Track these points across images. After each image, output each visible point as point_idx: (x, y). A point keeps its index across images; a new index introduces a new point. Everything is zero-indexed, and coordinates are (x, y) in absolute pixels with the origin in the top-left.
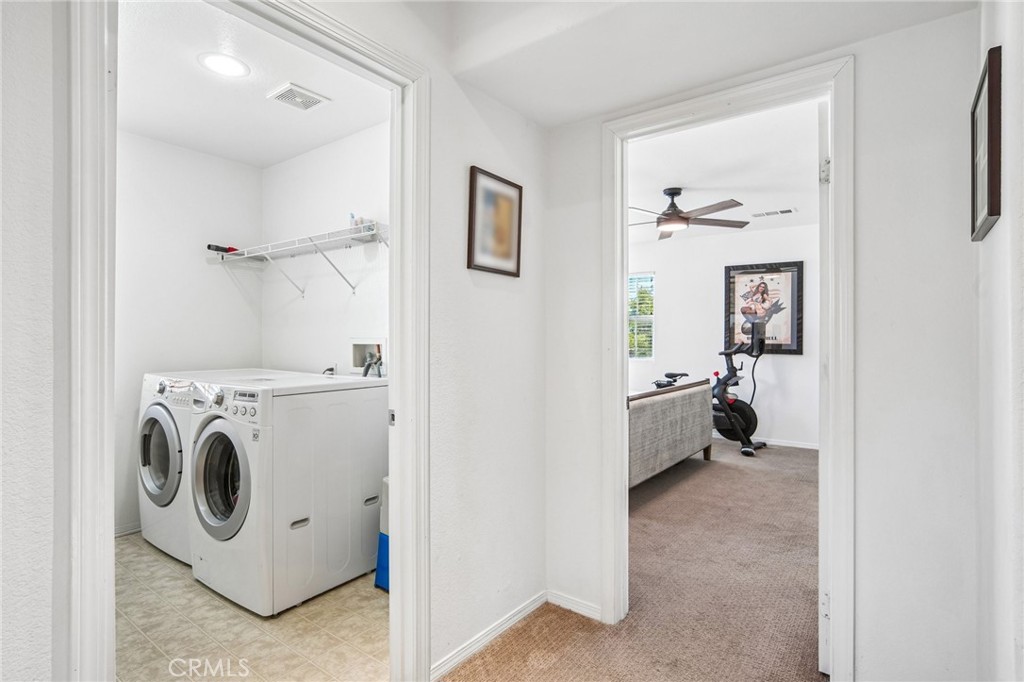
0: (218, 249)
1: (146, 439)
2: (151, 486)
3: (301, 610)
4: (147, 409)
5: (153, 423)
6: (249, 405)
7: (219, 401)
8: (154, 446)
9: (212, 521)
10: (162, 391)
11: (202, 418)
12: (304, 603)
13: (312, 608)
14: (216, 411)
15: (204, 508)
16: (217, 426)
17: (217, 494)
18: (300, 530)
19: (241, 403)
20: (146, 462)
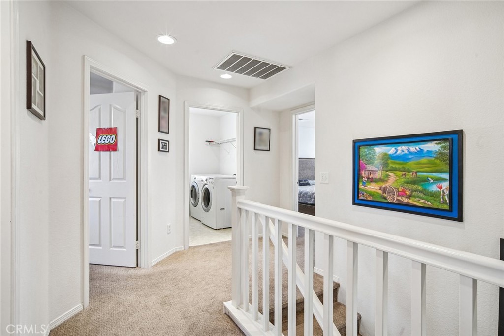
0: (208, 142)
1: (192, 191)
2: (193, 202)
3: (223, 230)
4: (192, 184)
5: (193, 187)
6: (212, 181)
7: (206, 180)
8: (194, 193)
9: (205, 208)
10: (195, 179)
11: (203, 185)
12: (224, 228)
13: (225, 230)
14: (206, 182)
15: (203, 205)
16: (206, 186)
17: (206, 202)
18: (223, 211)
19: (211, 181)
20: (192, 197)
